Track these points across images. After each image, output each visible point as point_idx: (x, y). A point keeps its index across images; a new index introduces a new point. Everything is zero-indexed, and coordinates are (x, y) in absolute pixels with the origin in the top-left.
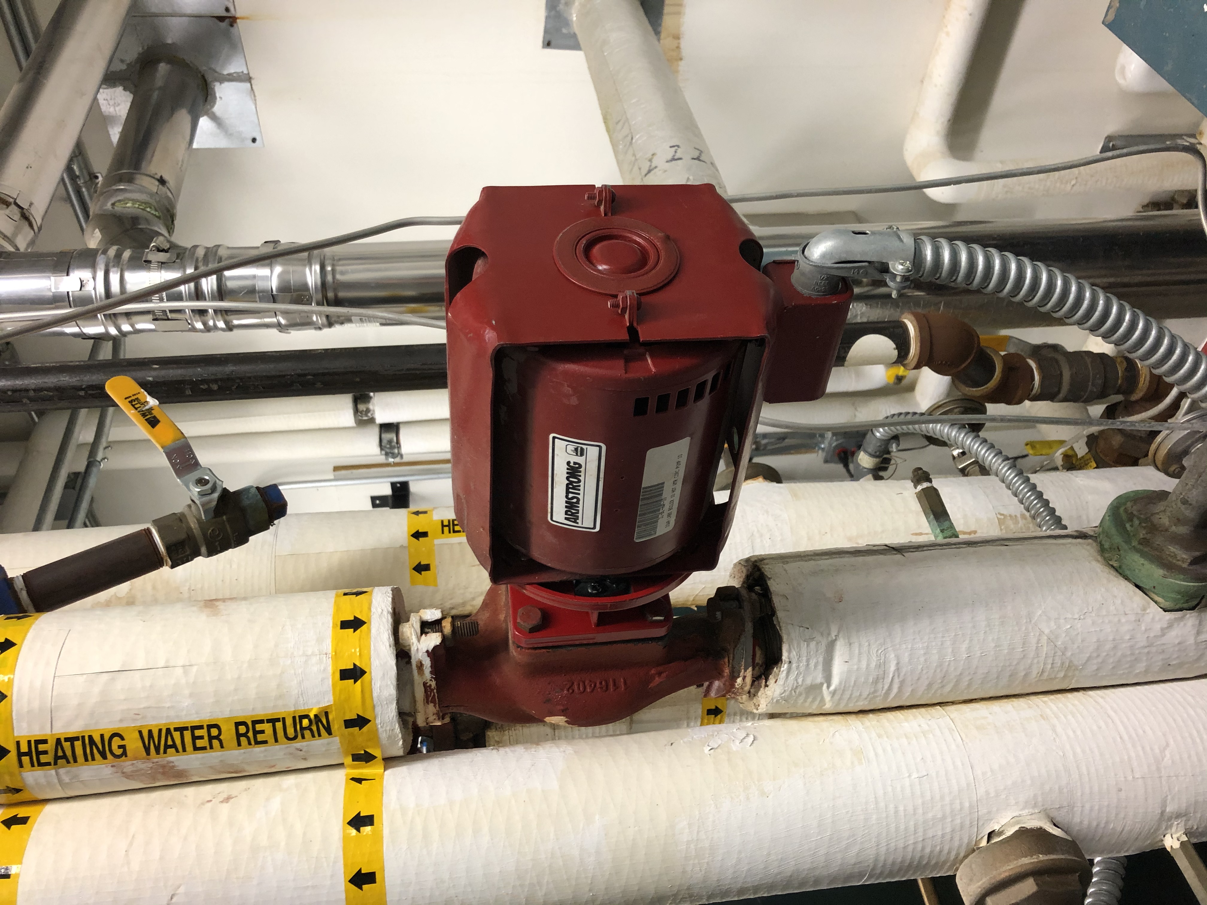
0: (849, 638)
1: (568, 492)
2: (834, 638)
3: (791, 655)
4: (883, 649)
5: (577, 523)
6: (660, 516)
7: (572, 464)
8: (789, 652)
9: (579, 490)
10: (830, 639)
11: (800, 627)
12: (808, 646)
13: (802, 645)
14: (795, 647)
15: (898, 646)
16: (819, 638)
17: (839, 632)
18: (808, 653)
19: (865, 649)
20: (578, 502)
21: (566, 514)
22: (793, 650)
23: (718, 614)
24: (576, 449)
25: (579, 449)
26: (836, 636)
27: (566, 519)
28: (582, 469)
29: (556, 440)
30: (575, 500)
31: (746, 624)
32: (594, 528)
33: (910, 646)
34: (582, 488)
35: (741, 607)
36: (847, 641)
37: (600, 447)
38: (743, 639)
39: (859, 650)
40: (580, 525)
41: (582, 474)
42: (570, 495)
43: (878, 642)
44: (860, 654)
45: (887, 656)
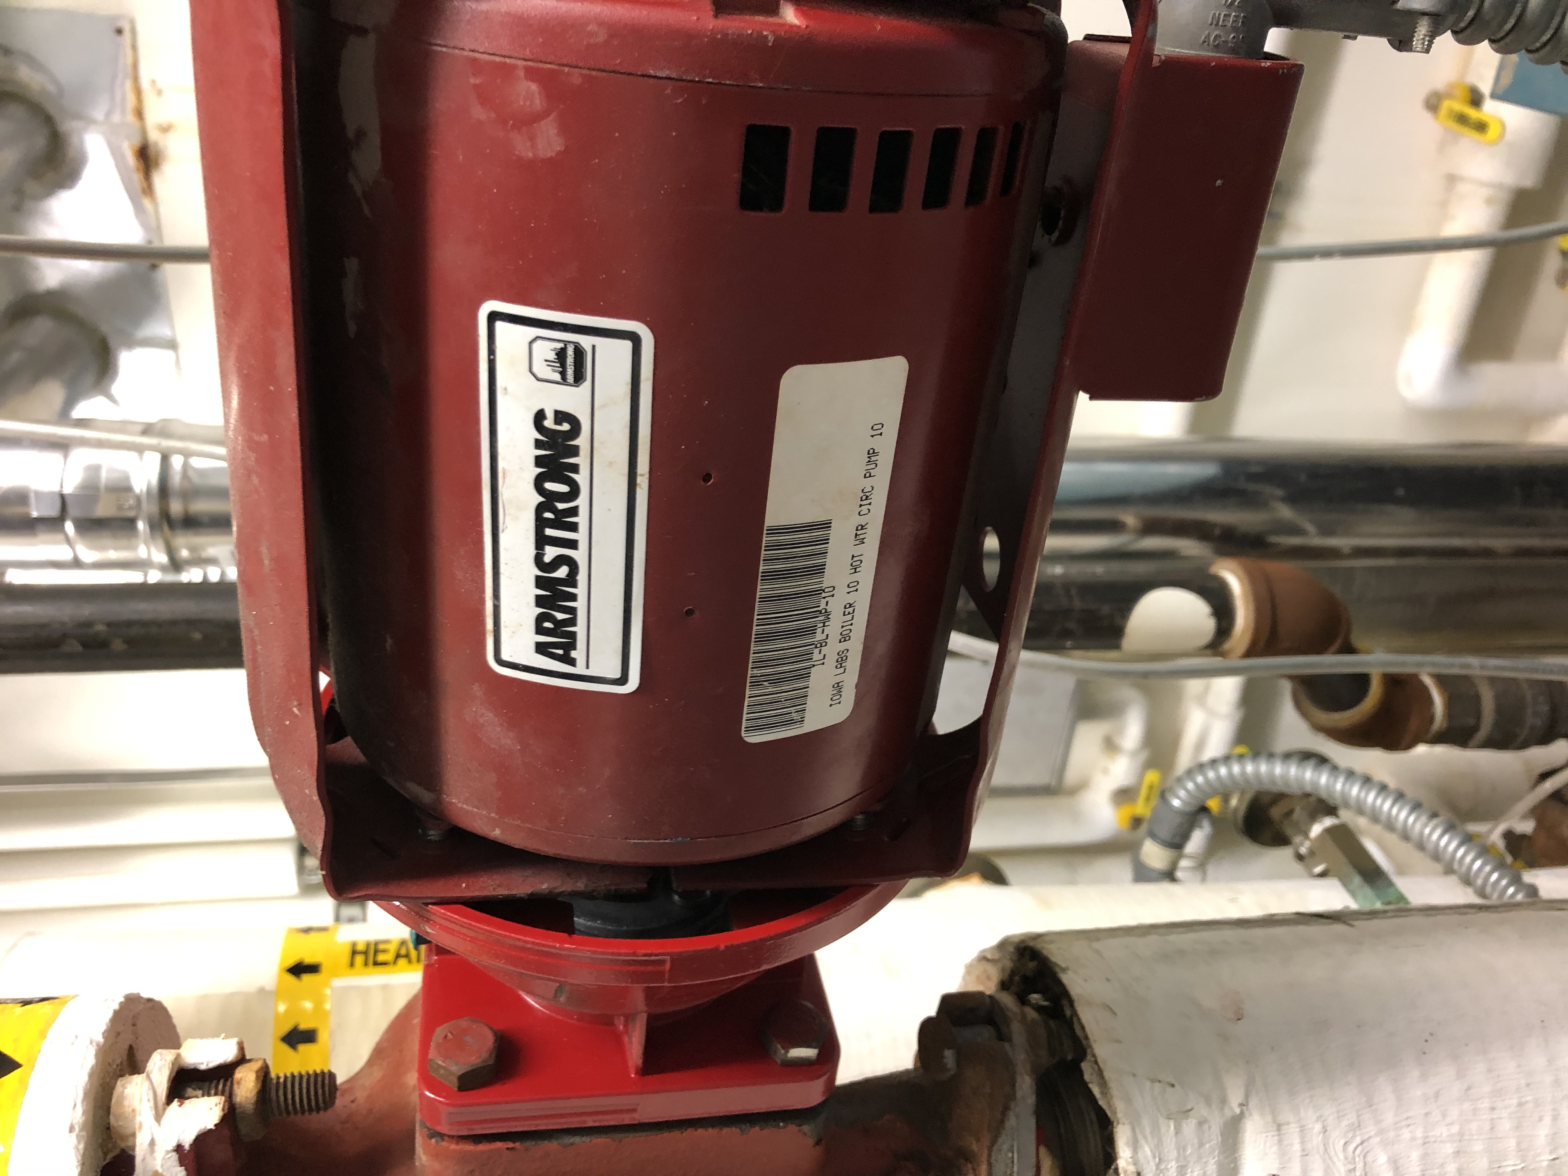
0: (1274, 1114)
1: (541, 541)
2: (1238, 1111)
3: (1140, 1155)
4: (1358, 1140)
5: (572, 662)
6: (816, 656)
7: (549, 423)
8: (1135, 1146)
9: (573, 528)
10: (1228, 1114)
11: (1153, 1081)
12: (1178, 1132)
13: (1163, 1129)
14: (1148, 1131)
15: (1391, 1134)
16: (1202, 1110)
17: (1247, 1096)
18: (1181, 1148)
19: (1316, 1140)
20: (571, 580)
21: (540, 630)
22: (1142, 1142)
23: (949, 1055)
24: (561, 355)
25: (570, 351)
26: (1241, 1105)
27: (541, 648)
28: (582, 441)
29: (500, 325)
30: (562, 572)
31: (1019, 1080)
32: (623, 680)
33: (1419, 1134)
34: (581, 520)
35: (1003, 1036)
36: (1269, 1118)
37: (635, 339)
38: (1011, 1121)
39: (1303, 1142)
40: (580, 670)
41: (581, 460)
42: (551, 553)
43: (1345, 1123)
44: (1305, 1154)
45: (1369, 1159)
